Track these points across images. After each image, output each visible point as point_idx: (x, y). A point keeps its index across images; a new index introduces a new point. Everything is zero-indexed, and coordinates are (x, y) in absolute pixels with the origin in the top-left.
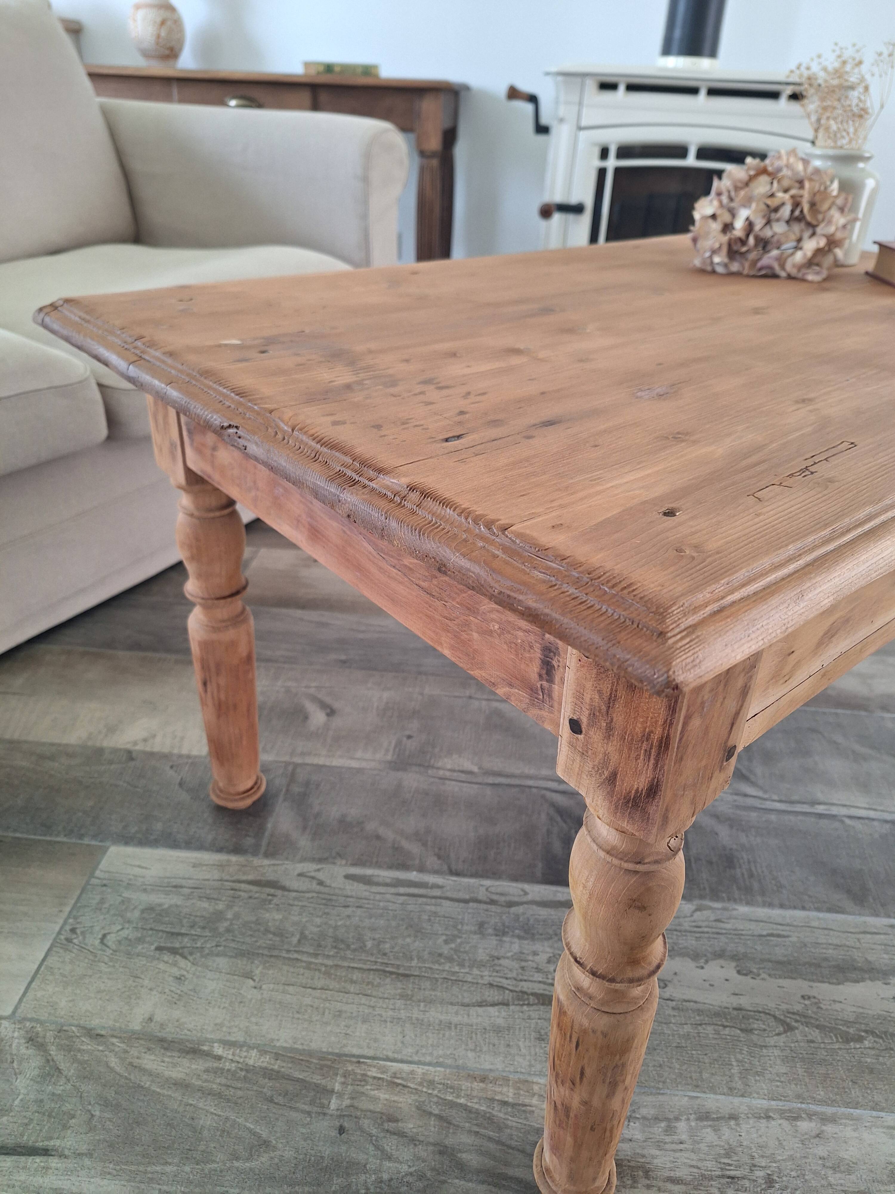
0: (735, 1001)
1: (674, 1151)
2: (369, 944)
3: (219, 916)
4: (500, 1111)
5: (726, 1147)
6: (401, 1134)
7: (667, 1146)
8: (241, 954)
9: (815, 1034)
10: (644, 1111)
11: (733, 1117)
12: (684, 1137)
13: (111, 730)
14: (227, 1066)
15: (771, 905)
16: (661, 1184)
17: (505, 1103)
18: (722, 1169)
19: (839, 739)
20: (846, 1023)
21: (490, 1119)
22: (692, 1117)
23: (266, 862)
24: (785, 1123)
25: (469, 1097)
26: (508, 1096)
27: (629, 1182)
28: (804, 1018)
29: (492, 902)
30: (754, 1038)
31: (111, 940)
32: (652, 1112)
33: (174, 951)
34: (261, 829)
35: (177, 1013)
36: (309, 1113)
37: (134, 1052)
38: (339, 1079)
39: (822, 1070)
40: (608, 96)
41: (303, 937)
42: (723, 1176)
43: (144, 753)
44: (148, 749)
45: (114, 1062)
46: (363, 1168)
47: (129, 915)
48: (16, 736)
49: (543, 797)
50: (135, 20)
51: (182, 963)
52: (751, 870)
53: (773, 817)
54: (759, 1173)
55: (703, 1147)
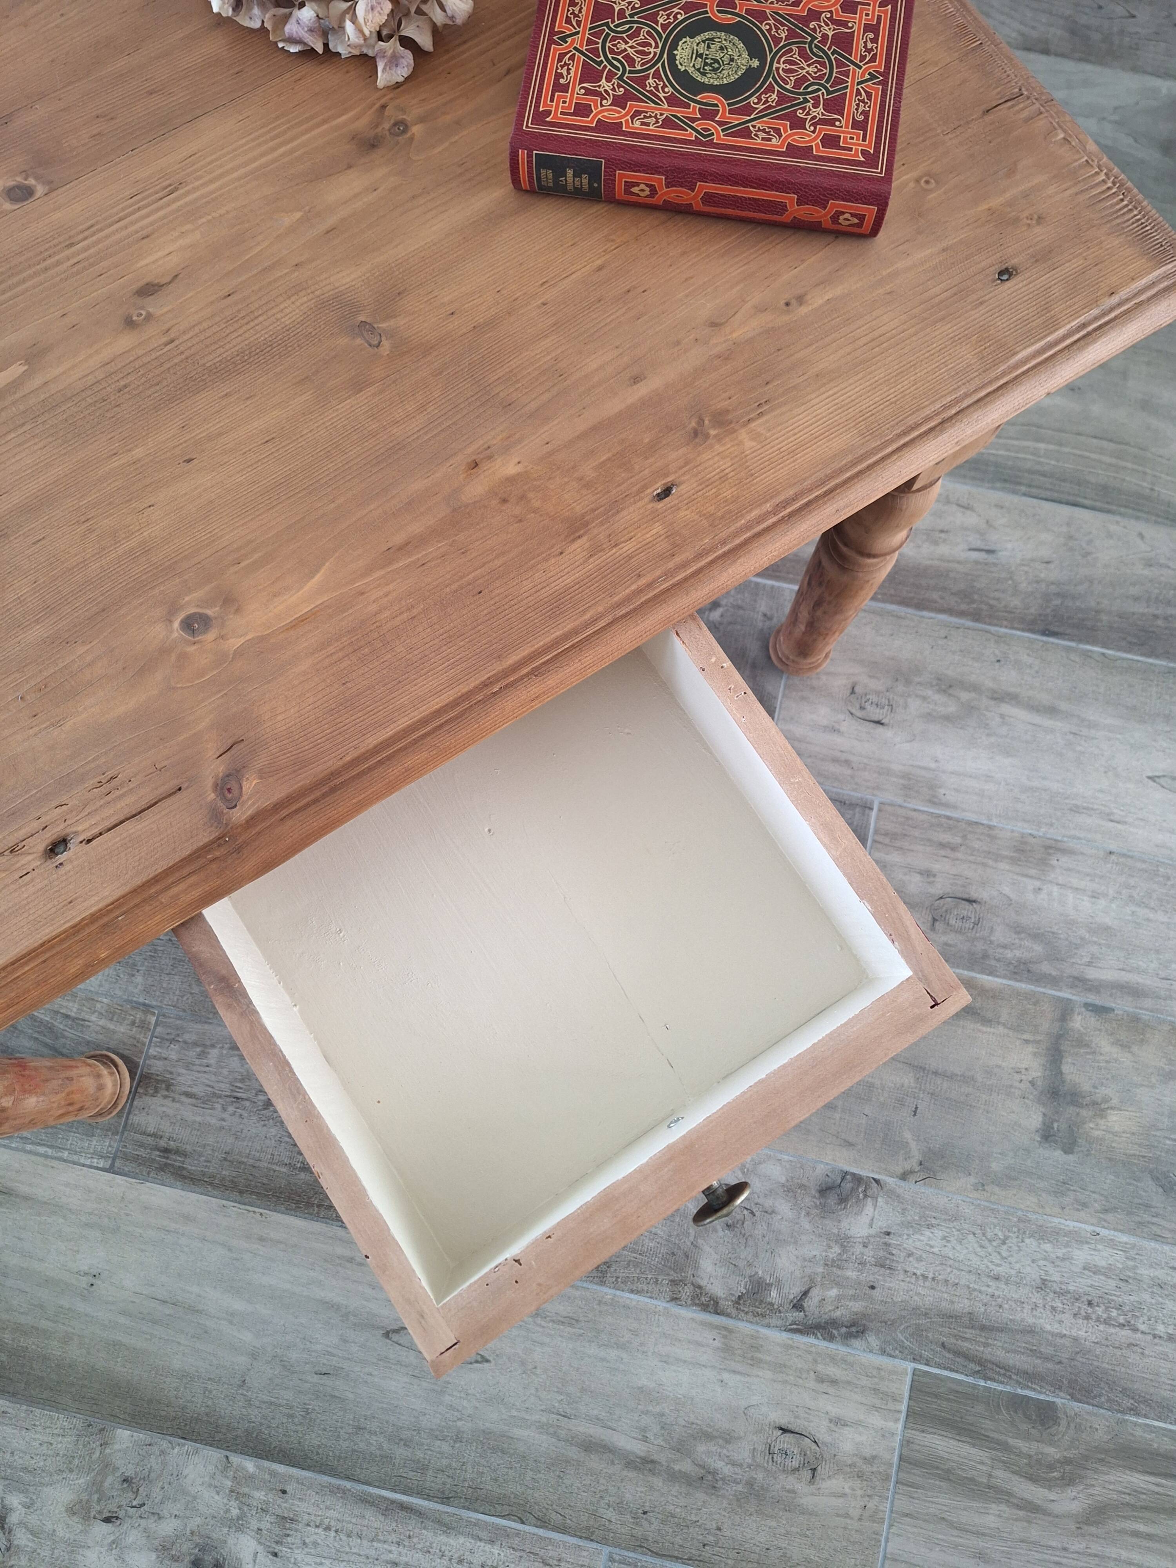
1: (198, 1072)
4: (61, 1023)
5: (245, 1073)
7: (195, 1068)
10: (187, 1037)
12: (212, 1062)
16: (177, 1096)
17: (67, 1016)
18: (232, 1090)
21: (51, 1029)
22: (227, 1046)
26: (71, 1011)
27: (151, 1092)
32: (194, 1037)
42: (230, 1096)
54: (261, 1097)
55: (225, 1072)
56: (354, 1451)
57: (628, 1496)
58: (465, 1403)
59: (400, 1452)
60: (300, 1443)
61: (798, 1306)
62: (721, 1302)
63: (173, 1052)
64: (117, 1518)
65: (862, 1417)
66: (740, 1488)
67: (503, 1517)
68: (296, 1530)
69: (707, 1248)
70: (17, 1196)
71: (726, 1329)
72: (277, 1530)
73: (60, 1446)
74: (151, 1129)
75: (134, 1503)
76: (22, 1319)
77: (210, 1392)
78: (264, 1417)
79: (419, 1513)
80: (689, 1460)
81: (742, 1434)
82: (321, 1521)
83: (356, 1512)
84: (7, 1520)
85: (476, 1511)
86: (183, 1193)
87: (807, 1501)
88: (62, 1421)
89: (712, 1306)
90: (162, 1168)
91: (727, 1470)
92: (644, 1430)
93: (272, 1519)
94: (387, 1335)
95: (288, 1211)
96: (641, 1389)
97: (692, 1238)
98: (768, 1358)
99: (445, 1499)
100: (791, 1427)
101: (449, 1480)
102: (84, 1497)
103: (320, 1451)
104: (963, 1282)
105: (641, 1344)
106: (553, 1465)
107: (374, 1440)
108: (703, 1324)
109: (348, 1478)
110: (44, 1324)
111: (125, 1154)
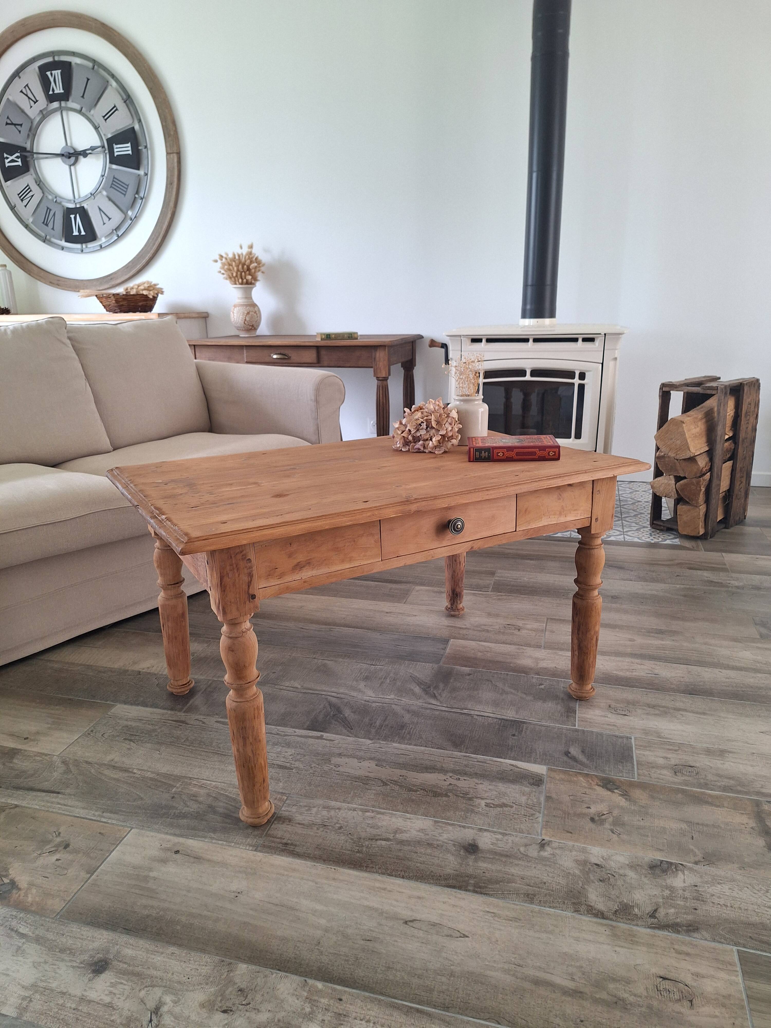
0: (367, 774)
1: (306, 816)
2: (214, 744)
3: (154, 730)
5: (330, 817)
6: (196, 801)
7: (304, 814)
8: (158, 743)
9: (397, 788)
10: (301, 804)
11: (339, 809)
12: (313, 812)
13: (135, 663)
14: (137, 776)
15: (410, 744)
16: (294, 824)
18: (323, 822)
19: (500, 685)
20: (414, 786)
22: (321, 807)
23: (183, 714)
24: (360, 813)
25: (230, 793)
28: (395, 783)
29: (278, 734)
30: (367, 786)
31: (106, 736)
33: (131, 740)
34: (187, 703)
35: (124, 759)
36: (163, 792)
37: (102, 769)
38: (180, 783)
39: (391, 799)
40: (477, 346)
41: (187, 739)
42: (322, 825)
43: (146, 672)
44: (149, 671)
45: (93, 771)
46: (177, 809)
47: (117, 728)
48: (91, 664)
49: (327, 699)
50: (233, 313)
51: (132, 743)
52: (410, 731)
53: (437, 713)
54: (338, 825)
55: (319, 816)
56: (386, 979)
57: (568, 1011)
58: (455, 957)
59: (415, 981)
60: (352, 974)
61: (653, 915)
62: (605, 913)
63: (294, 809)
64: (231, 1011)
65: (713, 973)
66: (643, 1009)
67: (485, 1020)
68: (348, 1022)
69: (590, 890)
70: (204, 859)
71: (611, 926)
72: (335, 1021)
73: (202, 971)
74: (279, 836)
75: (243, 1003)
76: (194, 911)
77: (298, 947)
78: (330, 961)
79: (429, 1015)
80: (605, 993)
81: (636, 979)
82: (364, 1017)
83: (387, 1012)
84: (161, 1010)
85: (466, 1015)
86: (293, 860)
87: (693, 1019)
88: (206, 958)
89: (600, 915)
90: (283, 851)
91: (632, 999)
92: (572, 974)
93: (332, 1014)
94: (406, 923)
95: (350, 868)
96: (565, 954)
97: (581, 885)
98: (642, 941)
99: (446, 1008)
100: (667, 976)
101: (448, 998)
102: (212, 998)
103: (364, 979)
104: (750, 908)
105: (560, 932)
106: (515, 992)
107: (398, 974)
108: (596, 923)
109: (381, 994)
110: (205, 913)
111: (264, 845)
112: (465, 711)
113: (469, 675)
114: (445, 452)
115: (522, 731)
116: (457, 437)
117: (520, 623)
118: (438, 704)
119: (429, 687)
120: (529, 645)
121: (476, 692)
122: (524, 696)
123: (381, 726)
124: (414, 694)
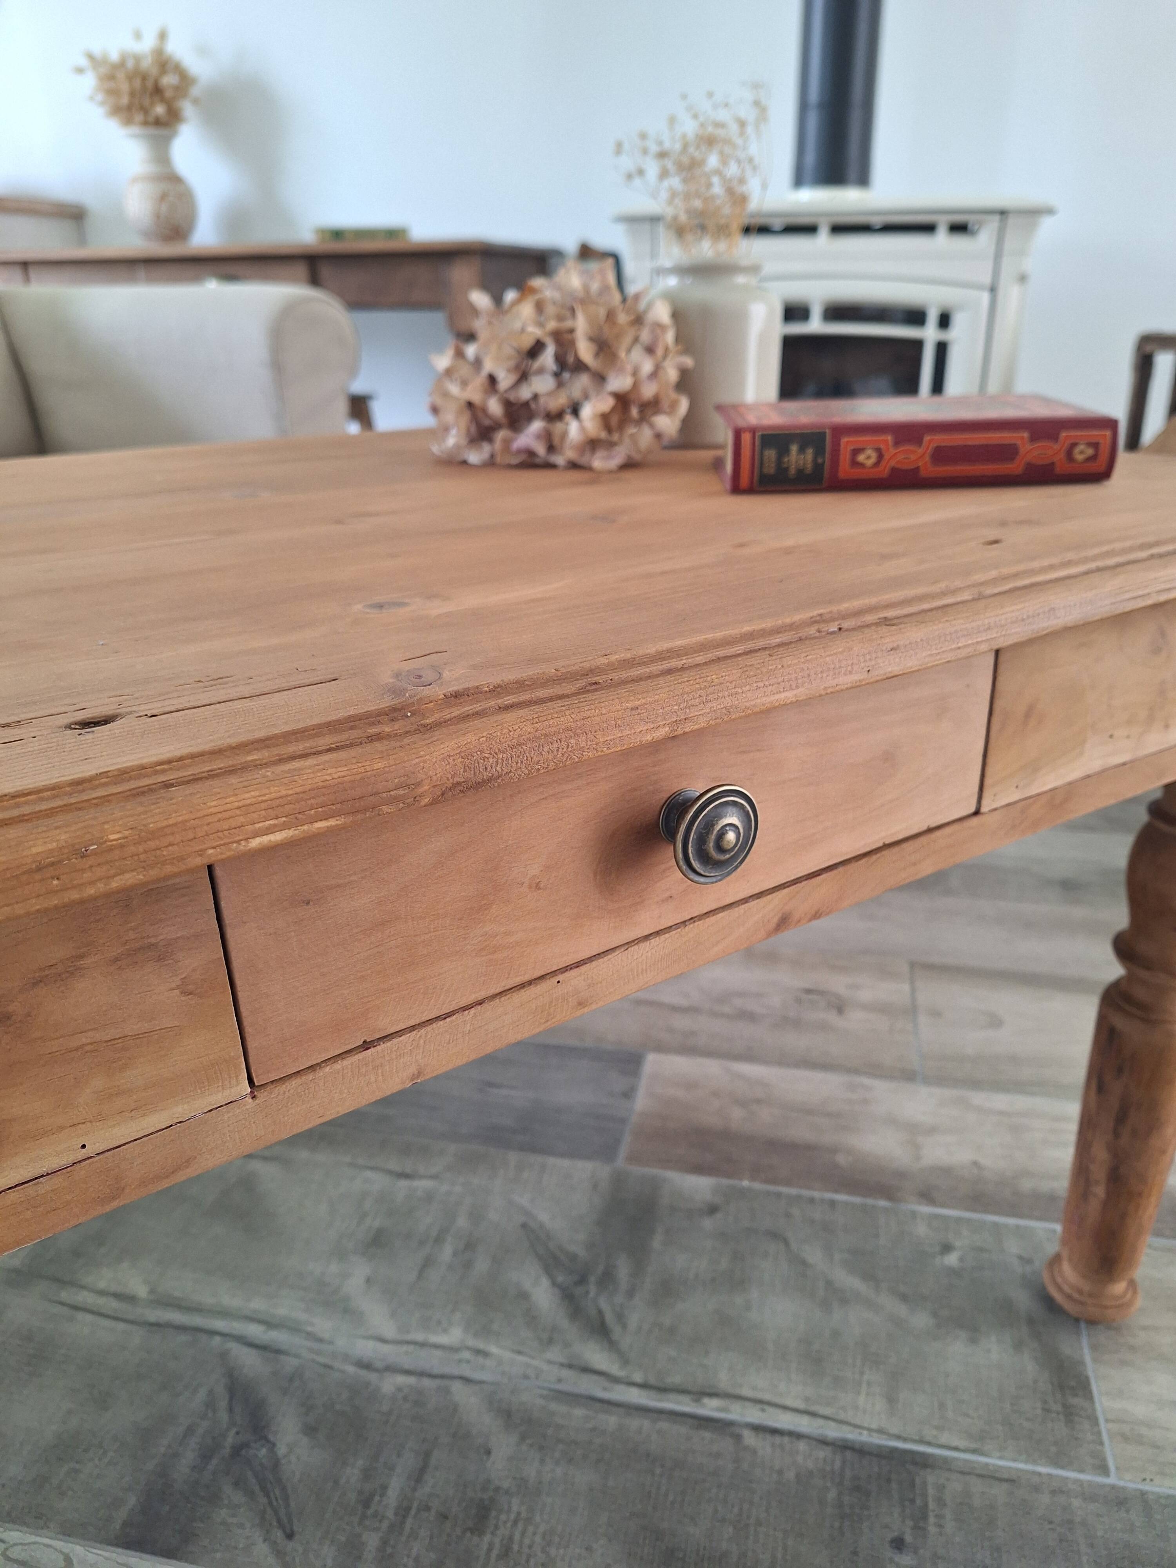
19: (814, 1255)
49: (224, 1355)
50: (131, 196)
52: (511, 1539)
53: (611, 1421)
112: (710, 1408)
113: (712, 1210)
114: (629, 465)
115: (925, 1517)
116: (674, 405)
117: (838, 984)
118: (615, 1369)
119: (582, 1280)
120: (876, 1070)
121: (739, 1300)
122: (902, 1310)
123: (403, 1511)
124: (532, 1319)
